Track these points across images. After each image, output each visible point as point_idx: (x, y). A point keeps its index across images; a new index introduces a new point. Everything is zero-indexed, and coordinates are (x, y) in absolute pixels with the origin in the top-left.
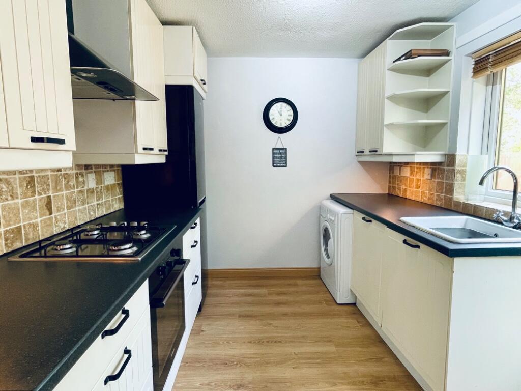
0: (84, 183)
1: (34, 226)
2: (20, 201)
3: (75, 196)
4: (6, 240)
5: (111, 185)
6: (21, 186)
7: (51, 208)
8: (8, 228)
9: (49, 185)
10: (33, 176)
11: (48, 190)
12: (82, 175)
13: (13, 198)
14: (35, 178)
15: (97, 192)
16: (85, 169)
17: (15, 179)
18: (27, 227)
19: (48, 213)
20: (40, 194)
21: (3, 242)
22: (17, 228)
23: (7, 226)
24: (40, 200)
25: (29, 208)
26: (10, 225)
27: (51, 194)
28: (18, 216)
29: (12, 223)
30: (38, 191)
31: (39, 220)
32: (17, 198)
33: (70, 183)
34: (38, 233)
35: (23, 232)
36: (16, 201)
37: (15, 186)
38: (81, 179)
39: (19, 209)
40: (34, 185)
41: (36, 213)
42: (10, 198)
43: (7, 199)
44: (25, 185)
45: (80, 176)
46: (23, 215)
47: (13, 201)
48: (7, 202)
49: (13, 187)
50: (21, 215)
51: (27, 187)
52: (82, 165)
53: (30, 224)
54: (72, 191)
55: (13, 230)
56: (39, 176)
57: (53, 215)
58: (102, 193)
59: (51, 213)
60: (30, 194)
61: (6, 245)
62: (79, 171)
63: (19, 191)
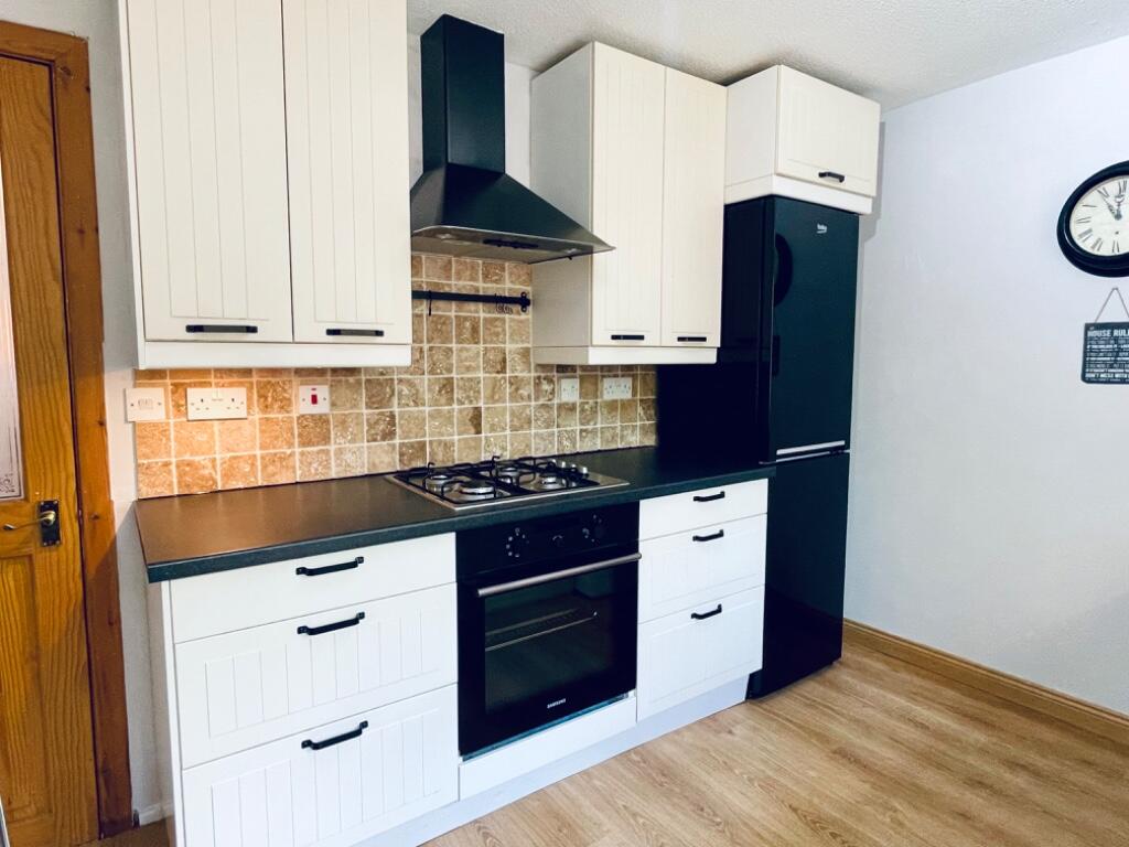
0: (553, 392)
1: (447, 446)
2: (427, 409)
3: (531, 412)
4: (402, 455)
5: (622, 400)
6: (430, 390)
7: (480, 424)
8: (406, 441)
9: (479, 392)
10: (452, 378)
11: (477, 399)
12: (550, 381)
13: (416, 404)
14: (455, 381)
15: (583, 411)
16: (558, 371)
17: (422, 380)
18: (435, 444)
19: (473, 430)
20: (460, 402)
21: (398, 457)
22: (419, 443)
23: (405, 438)
24: (461, 411)
25: (441, 420)
26: (410, 438)
27: (481, 404)
28: (422, 428)
29: (411, 435)
30: (458, 399)
31: (456, 437)
32: (423, 405)
33: (521, 391)
34: (453, 456)
35: (428, 450)
36: (421, 408)
37: (421, 390)
38: (546, 386)
39: (424, 419)
40: (452, 390)
41: (452, 427)
42: (412, 403)
43: (408, 405)
44: (437, 388)
45: (545, 382)
46: (430, 427)
47: (417, 409)
48: (407, 409)
49: (417, 391)
50: (427, 428)
51: (440, 391)
52: (552, 366)
53: (440, 442)
54: (524, 403)
55: (412, 446)
56: (462, 379)
57: (483, 435)
58: (596, 412)
59: (479, 432)
60: (443, 400)
61: (400, 461)
62: (543, 375)
63: (427, 396)
